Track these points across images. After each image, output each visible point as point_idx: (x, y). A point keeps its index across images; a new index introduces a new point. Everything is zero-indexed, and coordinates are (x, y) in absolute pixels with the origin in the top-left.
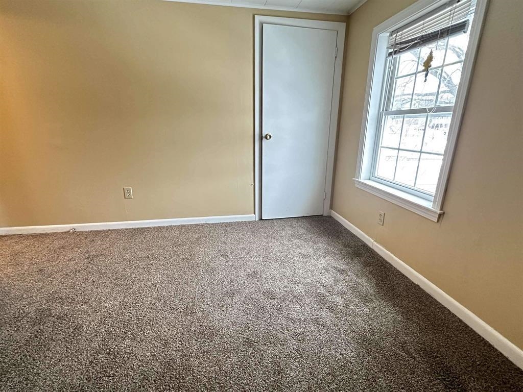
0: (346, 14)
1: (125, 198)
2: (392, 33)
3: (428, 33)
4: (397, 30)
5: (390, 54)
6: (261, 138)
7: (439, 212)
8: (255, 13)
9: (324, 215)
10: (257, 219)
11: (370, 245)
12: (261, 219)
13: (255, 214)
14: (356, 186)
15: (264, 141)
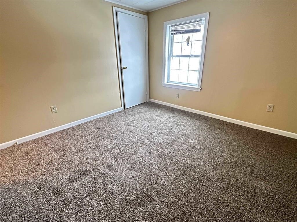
0: (147, 12)
1: (52, 113)
2: (172, 26)
3: (188, 29)
4: (175, 25)
5: (172, 34)
6: (121, 69)
7: (200, 88)
8: (113, 5)
9: (147, 101)
10: (123, 109)
11: (174, 107)
12: (125, 109)
13: (122, 107)
14: (163, 86)
15: (123, 70)
